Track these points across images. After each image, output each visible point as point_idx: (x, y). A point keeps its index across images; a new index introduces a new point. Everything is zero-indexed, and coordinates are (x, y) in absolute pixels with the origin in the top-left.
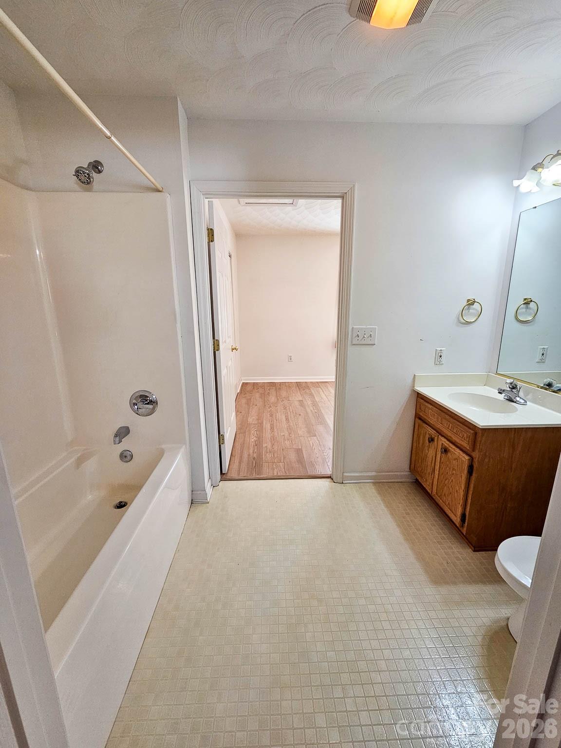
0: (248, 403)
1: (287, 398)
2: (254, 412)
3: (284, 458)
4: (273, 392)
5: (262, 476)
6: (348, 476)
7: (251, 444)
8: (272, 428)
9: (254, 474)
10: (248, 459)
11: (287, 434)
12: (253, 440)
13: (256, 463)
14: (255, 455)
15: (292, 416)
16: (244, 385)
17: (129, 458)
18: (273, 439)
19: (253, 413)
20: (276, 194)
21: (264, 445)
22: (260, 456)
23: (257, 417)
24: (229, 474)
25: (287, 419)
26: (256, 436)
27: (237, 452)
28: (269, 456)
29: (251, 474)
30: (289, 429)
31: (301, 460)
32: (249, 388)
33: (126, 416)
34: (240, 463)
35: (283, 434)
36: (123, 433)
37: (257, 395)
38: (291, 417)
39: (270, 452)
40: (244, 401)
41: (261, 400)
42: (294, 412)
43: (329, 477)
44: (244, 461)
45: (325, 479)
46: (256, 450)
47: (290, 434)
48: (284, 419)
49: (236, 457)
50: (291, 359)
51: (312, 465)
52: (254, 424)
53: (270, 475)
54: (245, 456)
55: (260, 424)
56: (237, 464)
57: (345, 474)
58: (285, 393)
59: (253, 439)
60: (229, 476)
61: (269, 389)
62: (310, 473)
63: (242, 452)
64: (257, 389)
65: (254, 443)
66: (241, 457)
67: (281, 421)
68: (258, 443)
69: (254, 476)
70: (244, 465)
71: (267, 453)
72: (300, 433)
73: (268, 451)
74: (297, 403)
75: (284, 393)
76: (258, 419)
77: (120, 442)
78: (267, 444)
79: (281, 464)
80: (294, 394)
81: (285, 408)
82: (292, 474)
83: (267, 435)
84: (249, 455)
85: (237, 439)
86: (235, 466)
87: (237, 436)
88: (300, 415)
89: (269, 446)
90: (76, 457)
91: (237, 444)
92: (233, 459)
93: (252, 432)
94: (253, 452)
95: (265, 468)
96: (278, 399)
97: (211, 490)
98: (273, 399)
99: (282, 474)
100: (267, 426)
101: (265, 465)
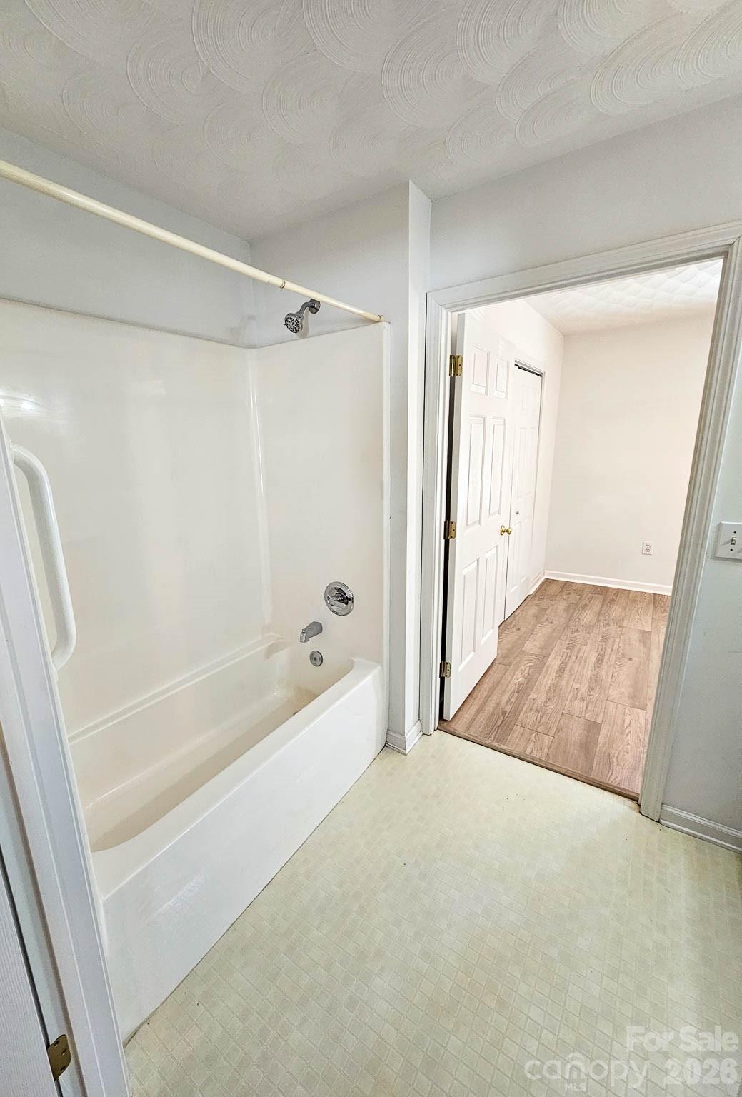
0: (537, 617)
1: (619, 622)
2: (542, 633)
3: (558, 730)
4: (596, 605)
5: (502, 747)
6: (672, 814)
7: (510, 686)
8: (561, 670)
9: (492, 738)
10: (494, 709)
11: (584, 688)
12: (517, 681)
13: (503, 721)
14: (508, 708)
15: (613, 657)
16: (548, 582)
17: (319, 663)
18: (555, 690)
19: (540, 635)
20: (560, 283)
21: (532, 696)
22: (516, 711)
23: (543, 644)
24: (453, 725)
25: (599, 661)
26: (526, 675)
27: (481, 693)
28: (532, 716)
29: (488, 736)
30: (595, 681)
31: (587, 746)
32: (553, 589)
33: (320, 611)
34: (478, 712)
35: (578, 686)
36: (315, 629)
37: (562, 606)
38: (608, 659)
39: (538, 711)
40: (533, 610)
41: (565, 615)
42: (621, 651)
43: (635, 799)
44: (486, 712)
45: (624, 798)
46: (513, 700)
47: (591, 689)
48: (593, 659)
49: (476, 701)
50: (648, 550)
51: (608, 761)
52: (532, 655)
53: (518, 750)
54: (492, 704)
55: (543, 658)
56: (473, 713)
57: (667, 808)
58: (620, 610)
59: (519, 679)
60: (452, 727)
61: (590, 599)
62: (594, 775)
63: (488, 697)
64: (566, 594)
65: (517, 687)
66: (485, 702)
67: (585, 662)
68: (523, 691)
69: (488, 742)
70: (482, 718)
71: (531, 710)
72: (613, 693)
73: (534, 708)
74: (635, 636)
75: (616, 611)
76: (541, 648)
77: (307, 640)
78: (538, 696)
79: (547, 739)
80: (637, 617)
81: (605, 640)
82: (559, 764)
83: (547, 680)
84: (498, 705)
85: (491, 673)
86: (468, 714)
87: (494, 667)
88: (630, 659)
89: (540, 701)
90: (267, 645)
91: (487, 680)
92: (471, 701)
93: (523, 668)
94: (507, 703)
95: (515, 735)
96: (598, 621)
97: (418, 738)
98: (588, 617)
99: (539, 756)
100: (554, 663)
101: (518, 730)
